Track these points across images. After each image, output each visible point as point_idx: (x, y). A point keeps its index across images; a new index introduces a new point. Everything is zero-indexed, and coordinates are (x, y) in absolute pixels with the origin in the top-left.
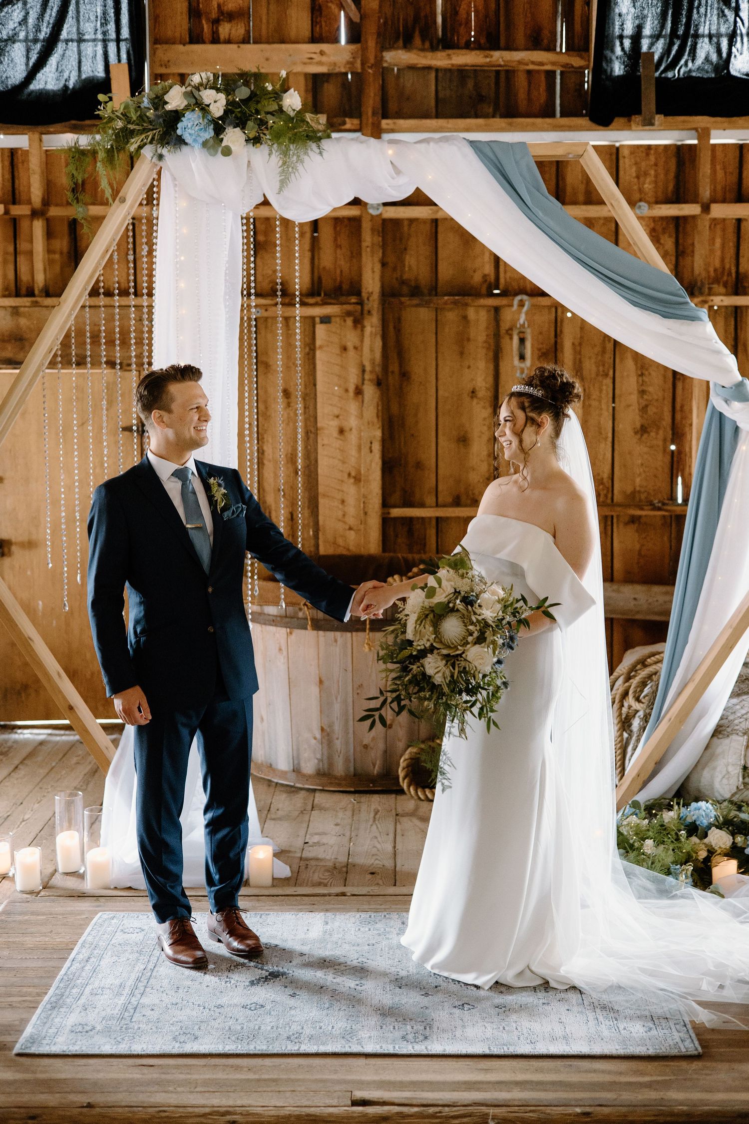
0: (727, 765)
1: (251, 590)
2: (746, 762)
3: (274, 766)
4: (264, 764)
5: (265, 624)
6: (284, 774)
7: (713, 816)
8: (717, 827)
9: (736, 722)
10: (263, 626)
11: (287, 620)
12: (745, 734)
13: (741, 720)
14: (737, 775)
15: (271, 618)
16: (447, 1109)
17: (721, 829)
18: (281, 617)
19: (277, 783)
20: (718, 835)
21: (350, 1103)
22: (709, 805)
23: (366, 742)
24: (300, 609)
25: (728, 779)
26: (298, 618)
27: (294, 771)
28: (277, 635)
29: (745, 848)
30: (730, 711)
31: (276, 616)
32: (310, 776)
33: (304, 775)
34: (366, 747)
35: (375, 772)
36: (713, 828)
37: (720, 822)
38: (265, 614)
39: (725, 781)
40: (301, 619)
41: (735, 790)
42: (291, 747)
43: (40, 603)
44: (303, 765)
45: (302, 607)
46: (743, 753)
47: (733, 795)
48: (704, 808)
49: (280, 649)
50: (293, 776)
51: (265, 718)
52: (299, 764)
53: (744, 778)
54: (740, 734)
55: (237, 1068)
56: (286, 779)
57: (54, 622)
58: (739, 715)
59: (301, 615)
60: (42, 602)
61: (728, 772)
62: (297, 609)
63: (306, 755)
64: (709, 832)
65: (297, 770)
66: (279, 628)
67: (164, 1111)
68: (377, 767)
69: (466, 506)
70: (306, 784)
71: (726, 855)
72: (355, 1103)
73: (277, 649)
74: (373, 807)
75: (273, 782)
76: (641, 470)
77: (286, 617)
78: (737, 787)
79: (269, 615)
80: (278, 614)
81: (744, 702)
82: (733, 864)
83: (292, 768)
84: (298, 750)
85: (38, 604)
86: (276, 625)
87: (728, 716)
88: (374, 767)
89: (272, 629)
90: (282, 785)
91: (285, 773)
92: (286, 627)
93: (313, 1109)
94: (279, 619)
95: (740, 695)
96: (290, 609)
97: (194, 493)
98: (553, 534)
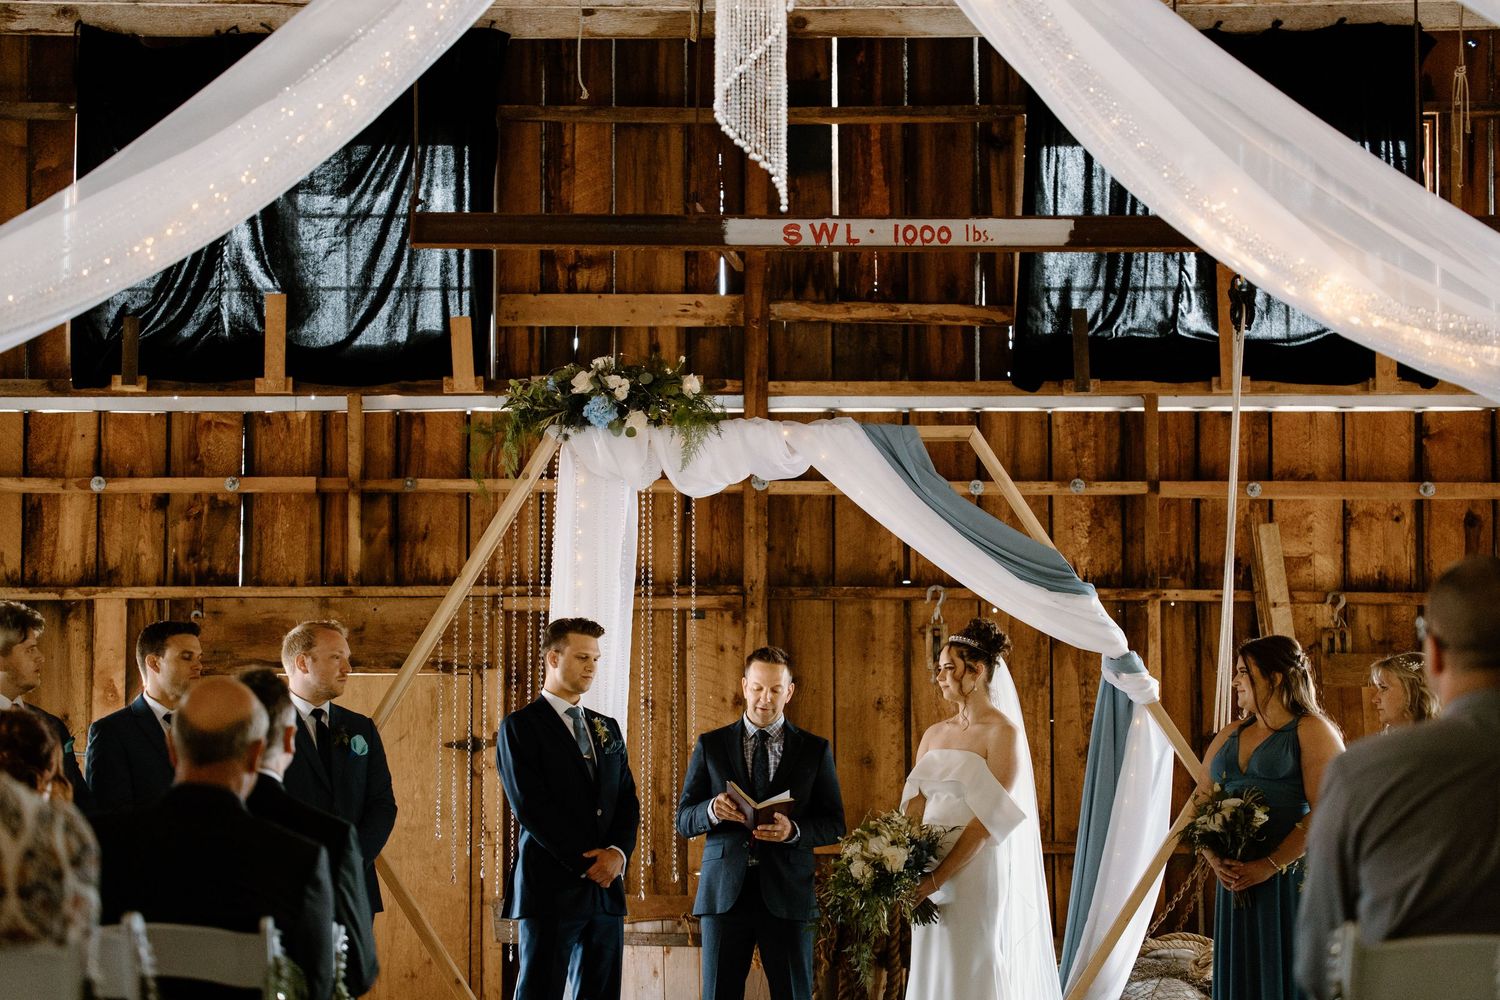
5: (637, 945)
10: (636, 947)
11: (664, 937)
15: (645, 937)
18: (657, 934)
24: (679, 923)
28: (652, 956)
31: (651, 934)
38: (637, 933)
45: (682, 920)
49: (655, 972)
58: (1141, 995)
59: (679, 930)
62: (675, 923)
66: (654, 948)
73: (652, 972)
77: (663, 934)
79: (643, 933)
80: (654, 931)
81: (1145, 985)
86: (651, 944)
89: (647, 949)
92: (663, 946)
94: (654, 936)
95: (1142, 979)
96: (668, 924)
97: (584, 729)
98: (986, 758)
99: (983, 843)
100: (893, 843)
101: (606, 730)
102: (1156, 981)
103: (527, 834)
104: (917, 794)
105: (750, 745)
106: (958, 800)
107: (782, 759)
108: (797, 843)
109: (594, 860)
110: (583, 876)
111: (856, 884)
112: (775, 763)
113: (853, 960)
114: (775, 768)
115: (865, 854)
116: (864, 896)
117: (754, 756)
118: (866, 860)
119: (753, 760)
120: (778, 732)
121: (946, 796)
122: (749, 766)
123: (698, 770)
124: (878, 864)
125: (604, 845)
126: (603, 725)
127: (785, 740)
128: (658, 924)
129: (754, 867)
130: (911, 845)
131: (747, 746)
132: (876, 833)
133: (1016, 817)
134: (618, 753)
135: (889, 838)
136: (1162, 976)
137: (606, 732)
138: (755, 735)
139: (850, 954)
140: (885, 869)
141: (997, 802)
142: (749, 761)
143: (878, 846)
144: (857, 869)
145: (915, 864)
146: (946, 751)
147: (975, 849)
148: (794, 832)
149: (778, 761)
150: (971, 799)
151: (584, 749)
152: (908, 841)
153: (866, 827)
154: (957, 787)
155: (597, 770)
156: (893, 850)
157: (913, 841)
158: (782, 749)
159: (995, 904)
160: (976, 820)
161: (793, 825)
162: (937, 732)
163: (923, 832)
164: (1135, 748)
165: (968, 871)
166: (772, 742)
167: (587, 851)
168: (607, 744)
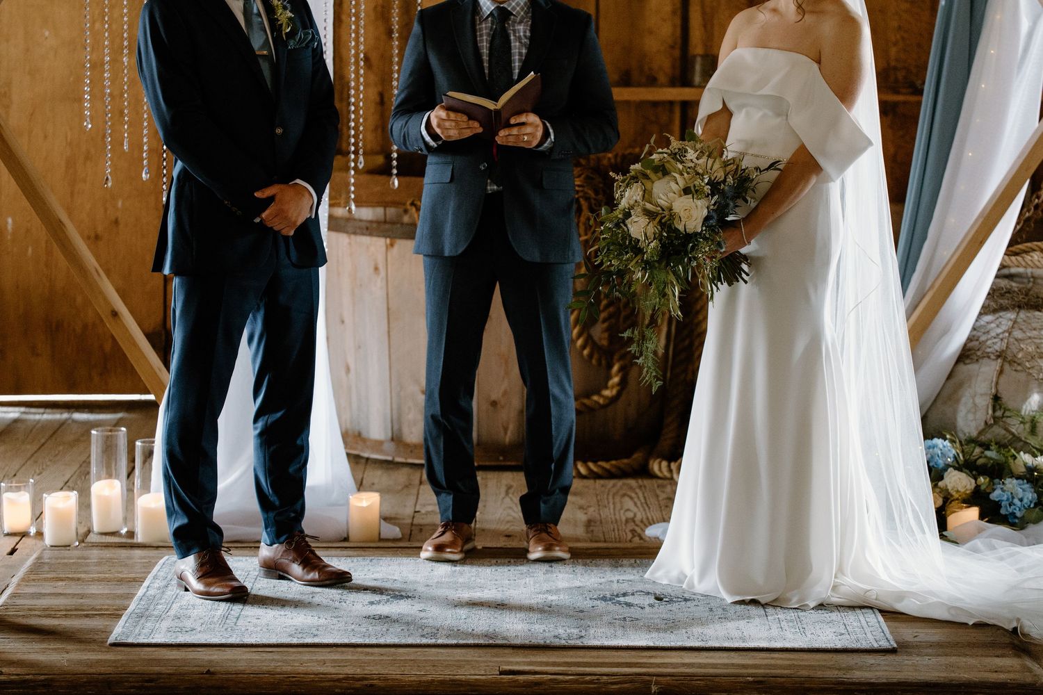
0: (973, 397)
1: (354, 161)
2: (997, 391)
3: (364, 434)
4: (350, 432)
5: (355, 233)
6: (378, 445)
7: (951, 455)
8: (956, 468)
9: (989, 342)
10: (353, 236)
11: (387, 226)
12: (998, 357)
13: (995, 340)
14: (985, 407)
15: (363, 225)
16: (605, 677)
17: (961, 471)
18: (378, 222)
19: (368, 459)
20: (956, 478)
21: (498, 673)
22: (947, 443)
23: (494, 397)
24: (406, 211)
25: (975, 413)
26: (402, 224)
27: (392, 439)
28: (372, 249)
29: (990, 493)
30: (983, 330)
31: (371, 222)
32: (415, 446)
33: (407, 445)
34: (494, 404)
35: (507, 440)
36: (950, 469)
37: (961, 463)
38: (355, 220)
39: (971, 417)
40: (407, 224)
41: (982, 426)
42: (389, 407)
43: (10, 220)
44: (406, 431)
45: (409, 207)
46: (994, 380)
47: (980, 433)
48: (941, 446)
49: (376, 269)
50: (389, 447)
51: (352, 366)
52: (400, 430)
53: (994, 411)
54: (993, 357)
55: (367, 654)
56: (381, 452)
57: (30, 250)
58: (993, 334)
59: (406, 219)
60: (13, 220)
61: (975, 405)
62: (401, 210)
63: (411, 416)
64: (946, 474)
65: (397, 439)
66: (375, 239)
67: (295, 677)
68: (509, 433)
69: (639, 85)
70: (411, 457)
71: (964, 501)
72: (502, 673)
73: (372, 269)
74: (504, 482)
75: (362, 458)
76: (898, 36)
77: (385, 222)
78: (986, 423)
79: (361, 221)
80: (374, 219)
81: (1001, 320)
82: (973, 513)
83: (390, 435)
84: (399, 408)
85: (7, 223)
86: (371, 235)
87: (979, 337)
88: (506, 433)
89: (366, 240)
90: (376, 461)
91: (380, 443)
92: (386, 237)
93: (457, 677)
94: (375, 225)
95: (995, 311)
96: (392, 211)
97: (259, 15)
98: (819, 62)
99: (814, 180)
100: (686, 191)
101: (290, 14)
102: (1011, 315)
103: (179, 164)
104: (720, 107)
105: (484, 32)
106: (779, 120)
107: (530, 49)
108: (551, 150)
109: (271, 199)
110: (257, 220)
111: (637, 249)
112: (520, 54)
113: (633, 348)
114: (520, 60)
115: (649, 206)
116: (647, 265)
117: (492, 43)
118: (650, 214)
119: (491, 49)
120: (522, 9)
121: (760, 114)
122: (485, 58)
123: (416, 61)
124: (664, 220)
125: (286, 179)
126: (285, 8)
127: (533, 18)
128: (380, 211)
129: (495, 193)
130: (713, 195)
131: (481, 30)
132: (663, 170)
133: (858, 146)
134: (307, 46)
135: (682, 183)
136: (1019, 307)
137: (290, 19)
138: (491, 14)
139: (630, 340)
140: (677, 230)
141: (835, 123)
142: (485, 51)
143: (666, 192)
144: (638, 227)
145: (717, 222)
146: (762, 51)
147: (802, 190)
148: (546, 134)
149: (524, 51)
150: (798, 121)
151: (257, 42)
152: (707, 189)
153: (649, 164)
154: (778, 106)
155: (275, 68)
156: (687, 201)
157: (715, 186)
158: (528, 34)
159: (826, 263)
160: (802, 150)
161: (544, 125)
162: (750, 21)
163: (728, 169)
164: (998, 17)
165: (790, 220)
166: (514, 22)
167: (259, 189)
168: (291, 35)
